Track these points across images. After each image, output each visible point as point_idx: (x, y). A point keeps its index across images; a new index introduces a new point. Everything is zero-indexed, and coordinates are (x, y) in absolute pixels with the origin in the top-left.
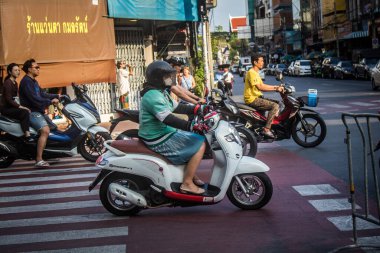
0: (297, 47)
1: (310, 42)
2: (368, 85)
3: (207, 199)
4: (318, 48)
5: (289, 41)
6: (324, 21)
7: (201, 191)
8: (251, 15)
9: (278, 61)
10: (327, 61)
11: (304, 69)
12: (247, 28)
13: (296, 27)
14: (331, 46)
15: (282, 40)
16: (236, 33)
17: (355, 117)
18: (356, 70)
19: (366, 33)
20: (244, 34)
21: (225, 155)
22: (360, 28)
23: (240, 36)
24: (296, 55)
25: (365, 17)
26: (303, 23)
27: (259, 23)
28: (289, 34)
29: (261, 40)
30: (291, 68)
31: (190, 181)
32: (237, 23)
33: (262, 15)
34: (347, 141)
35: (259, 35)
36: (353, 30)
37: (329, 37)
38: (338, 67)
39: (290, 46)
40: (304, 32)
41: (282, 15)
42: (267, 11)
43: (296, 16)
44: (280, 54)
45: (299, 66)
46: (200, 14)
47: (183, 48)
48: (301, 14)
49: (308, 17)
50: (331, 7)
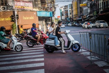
0: (69, 21)
1: (71, 20)
2: (82, 27)
3: (11, 50)
4: (73, 21)
5: (68, 20)
6: (74, 16)
7: (10, 48)
8: (61, 15)
9: (66, 24)
10: (74, 23)
11: (71, 25)
12: (60, 18)
13: (69, 17)
14: (75, 21)
15: (67, 20)
16: (58, 19)
17: (82, 32)
18: (80, 25)
19: (81, 18)
20: (60, 19)
21: (14, 42)
22: (80, 18)
23: (59, 19)
24: (69, 22)
25: (81, 16)
26: (70, 17)
27: (62, 17)
28: (68, 19)
29: (63, 20)
30: (68, 25)
31: (8, 46)
32: (58, 17)
33: (63, 15)
34: (80, 37)
35: (62, 19)
36: (79, 18)
37: (75, 19)
38: (76, 24)
39: (68, 21)
40: (70, 18)
41: (67, 15)
42: (64, 15)
43: (69, 16)
44: (66, 22)
45: (70, 24)
46: (53, 15)
47: (50, 21)
48: (70, 15)
49: (71, 16)
50: (75, 14)
